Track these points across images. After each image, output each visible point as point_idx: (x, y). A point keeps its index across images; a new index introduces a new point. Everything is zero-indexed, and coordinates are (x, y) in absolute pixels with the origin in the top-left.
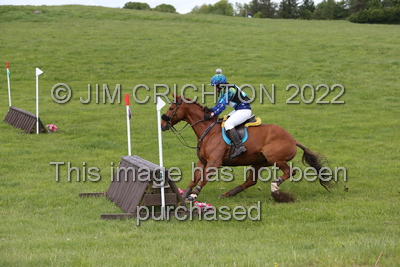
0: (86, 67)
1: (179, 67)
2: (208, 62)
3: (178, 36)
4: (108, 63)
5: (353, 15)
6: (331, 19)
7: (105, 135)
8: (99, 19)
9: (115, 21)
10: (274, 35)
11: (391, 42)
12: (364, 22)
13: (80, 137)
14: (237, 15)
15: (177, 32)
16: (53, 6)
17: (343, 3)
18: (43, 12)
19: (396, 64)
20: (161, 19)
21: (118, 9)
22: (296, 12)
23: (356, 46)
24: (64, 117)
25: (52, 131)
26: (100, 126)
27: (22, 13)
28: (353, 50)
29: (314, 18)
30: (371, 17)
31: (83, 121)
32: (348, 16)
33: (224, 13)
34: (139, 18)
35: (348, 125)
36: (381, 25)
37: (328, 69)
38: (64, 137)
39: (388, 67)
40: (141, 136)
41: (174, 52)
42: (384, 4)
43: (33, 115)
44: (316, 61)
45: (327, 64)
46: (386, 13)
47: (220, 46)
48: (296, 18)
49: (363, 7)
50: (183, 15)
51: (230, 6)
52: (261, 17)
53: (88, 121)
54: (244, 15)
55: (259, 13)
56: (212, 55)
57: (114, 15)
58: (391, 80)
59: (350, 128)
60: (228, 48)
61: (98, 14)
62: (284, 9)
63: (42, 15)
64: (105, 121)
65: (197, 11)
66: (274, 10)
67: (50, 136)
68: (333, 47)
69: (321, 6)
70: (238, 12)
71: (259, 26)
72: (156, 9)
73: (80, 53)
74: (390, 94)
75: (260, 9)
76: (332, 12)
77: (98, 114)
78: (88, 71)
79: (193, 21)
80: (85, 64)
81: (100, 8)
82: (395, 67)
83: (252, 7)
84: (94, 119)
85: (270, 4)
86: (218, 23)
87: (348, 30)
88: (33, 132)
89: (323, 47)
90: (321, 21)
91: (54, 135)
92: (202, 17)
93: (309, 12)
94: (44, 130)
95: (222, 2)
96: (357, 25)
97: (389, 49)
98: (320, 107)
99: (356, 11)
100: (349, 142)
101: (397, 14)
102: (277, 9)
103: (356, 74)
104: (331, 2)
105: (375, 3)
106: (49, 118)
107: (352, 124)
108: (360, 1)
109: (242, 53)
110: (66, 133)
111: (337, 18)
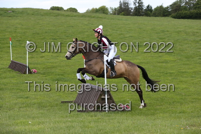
3: (86, 25)
4: (54, 39)
5: (173, 14)
6: (162, 17)
8: (42, 16)
9: (52, 17)
11: (197, 29)
14: (111, 14)
16: (17, 9)
17: (168, 7)
18: (13, 12)
20: (75, 16)
21: (47, 10)
22: (142, 13)
23: (180, 31)
24: (38, 66)
25: (34, 73)
27: (2, 12)
28: (178, 33)
29: (153, 16)
30: (183, 15)
32: (170, 15)
33: (104, 13)
35: (181, 71)
38: (41, 76)
39: (198, 42)
42: (190, 8)
43: (24, 64)
44: (160, 39)
46: (191, 13)
48: (143, 15)
49: (179, 10)
50: (85, 13)
51: (107, 9)
52: (124, 15)
54: (115, 14)
55: (122, 13)
57: (50, 14)
58: (200, 48)
60: (114, 31)
62: (136, 11)
63: (12, 13)
67: (33, 75)
68: (168, 31)
69: (156, 9)
70: (111, 12)
71: (126, 20)
72: (67, 10)
75: (123, 11)
76: (162, 12)
80: (42, 39)
81: (42, 9)
83: (119, 10)
85: (128, 8)
86: (105, 18)
87: (173, 22)
88: (25, 73)
89: (163, 31)
91: (36, 75)
93: (150, 12)
94: (30, 72)
95: (102, 7)
96: (176, 19)
97: (197, 32)
98: (166, 62)
99: (175, 12)
100: (184, 79)
101: (197, 14)
102: (132, 11)
103: (182, 46)
104: (161, 7)
105: (185, 8)
106: (31, 66)
107: (184, 71)
108: (177, 7)
109: (122, 34)
110: (42, 74)
111: (164, 16)
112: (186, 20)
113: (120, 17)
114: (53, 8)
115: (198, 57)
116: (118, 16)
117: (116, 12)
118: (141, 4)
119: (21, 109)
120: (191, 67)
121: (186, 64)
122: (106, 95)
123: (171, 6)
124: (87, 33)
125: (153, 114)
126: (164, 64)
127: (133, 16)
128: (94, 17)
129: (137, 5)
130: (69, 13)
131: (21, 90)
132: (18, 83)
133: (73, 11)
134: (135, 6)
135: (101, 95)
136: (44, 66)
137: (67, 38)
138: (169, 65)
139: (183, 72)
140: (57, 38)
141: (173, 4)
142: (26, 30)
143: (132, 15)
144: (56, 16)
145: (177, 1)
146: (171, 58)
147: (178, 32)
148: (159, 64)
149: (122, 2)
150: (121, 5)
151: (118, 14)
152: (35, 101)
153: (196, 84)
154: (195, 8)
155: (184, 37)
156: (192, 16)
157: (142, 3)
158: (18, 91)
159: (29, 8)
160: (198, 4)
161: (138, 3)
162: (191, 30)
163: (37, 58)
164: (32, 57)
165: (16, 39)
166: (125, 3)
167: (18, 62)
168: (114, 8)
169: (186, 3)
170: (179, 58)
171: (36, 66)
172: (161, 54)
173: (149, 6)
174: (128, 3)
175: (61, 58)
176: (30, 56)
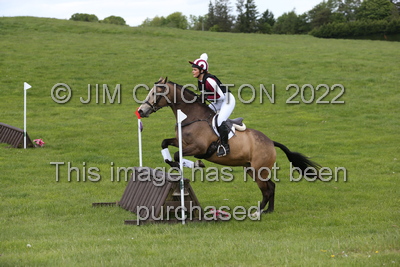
2: (180, 78)
3: (143, 50)
4: (79, 79)
5: (315, 29)
6: (296, 33)
7: (94, 150)
8: (55, 32)
9: (74, 35)
11: (363, 59)
12: (328, 37)
13: (69, 152)
14: (192, 29)
16: (5, 18)
17: (304, 16)
19: (372, 81)
20: (120, 33)
21: (65, 20)
22: (255, 26)
23: (330, 63)
24: (47, 133)
25: (39, 146)
29: (275, 33)
30: (335, 31)
32: (310, 30)
33: (178, 26)
34: (96, 31)
35: (332, 141)
36: (347, 40)
38: (53, 152)
40: (128, 151)
42: (349, 17)
43: (19, 129)
44: (290, 78)
45: (302, 80)
46: (351, 27)
48: (255, 31)
49: (327, 20)
50: (140, 26)
51: (184, 19)
52: (218, 31)
54: (199, 29)
55: (215, 26)
56: (183, 71)
57: (71, 28)
58: (368, 97)
62: (242, 22)
66: (230, 22)
67: (37, 151)
68: (305, 63)
69: (279, 18)
70: (193, 26)
71: (223, 41)
74: (369, 112)
75: (216, 22)
76: (293, 25)
77: (80, 130)
81: (54, 19)
83: (208, 20)
85: (226, 16)
86: (180, 37)
87: (315, 45)
88: (20, 146)
89: (296, 63)
90: (284, 35)
91: (42, 150)
92: (159, 30)
93: (269, 26)
94: (31, 145)
95: (175, 14)
96: (322, 39)
97: (363, 66)
98: (301, 124)
99: (320, 24)
100: (336, 158)
101: (363, 28)
102: (234, 22)
104: (292, 14)
105: (339, 17)
106: (32, 133)
107: (336, 141)
108: (323, 14)
110: (54, 148)
111: (298, 31)
112: (342, 40)
113: (210, 34)
114: (77, 18)
115: (365, 115)
116: (207, 32)
117: (203, 25)
118: (251, 8)
119: (12, 219)
120: (351, 133)
121: (341, 129)
122: (182, 191)
123: (310, 12)
124: (143, 67)
125: (276, 228)
126: (297, 129)
127: (236, 32)
128: (158, 35)
129: (244, 10)
130: (108, 27)
131: (13, 180)
132: (6, 167)
133: (117, 24)
134: (239, 13)
135: (171, 190)
136: (58, 133)
137: (103, 76)
138: (307, 130)
139: (335, 145)
140: (85, 76)
141: (314, 10)
142: (22, 62)
143: (233, 31)
144: (83, 33)
145: (324, 3)
146: (311, 116)
147: (326, 65)
148: (287, 129)
149: (214, 5)
150: (211, 10)
151: (207, 29)
152: (41, 202)
153: (362, 167)
154: (359, 17)
155: (337, 73)
156: (353, 32)
157: (254, 7)
158: (7, 182)
159: (28, 18)
160: (365, 9)
161: (247, 6)
163: (44, 115)
164: (35, 115)
165: (4, 79)
166: (220, 8)
167: (6, 124)
168: (197, 16)
169: (342, 7)
170: (328, 115)
171: (42, 132)
172: (291, 108)
173: (267, 12)
174: (225, 8)
175: (93, 117)
176: (31, 112)
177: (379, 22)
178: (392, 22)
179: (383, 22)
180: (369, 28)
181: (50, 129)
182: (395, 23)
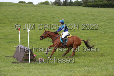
0: (7, 20)
1: (34, 20)
2: (42, 18)
3: (34, 11)
4: (14, 19)
5: (84, 5)
6: (78, 6)
7: (13, 39)
8: (11, 6)
9: (16, 7)
10: (61, 11)
11: (94, 13)
12: (87, 7)
13: (6, 40)
14: (51, 5)
15: (34, 10)
17: (81, 1)
19: (96, 19)
20: (29, 6)
21: (17, 3)
22: (67, 4)
23: (85, 14)
26: (12, 37)
28: (84, 15)
29: (73, 6)
30: (89, 5)
31: (7, 35)
32: (82, 5)
33: (47, 4)
34: (22, 6)
35: (82, 36)
36: (92, 8)
37: (76, 20)
38: (1, 40)
39: (94, 20)
40: (23, 40)
41: (33, 15)
42: (92, 2)
44: (73, 18)
45: (76, 19)
46: (93, 4)
47: (46, 14)
48: (67, 6)
49: (86, 2)
50: (35, 5)
51: (49, 2)
52: (58, 5)
53: (8, 35)
54: (53, 5)
55: (57, 4)
56: (43, 16)
57: (15, 5)
59: (83, 37)
60: (48, 14)
61: (11, 5)
62: (64, 3)
64: (13, 35)
65: (39, 4)
66: (61, 4)
68: (78, 14)
69: (75, 2)
70: (51, 4)
72: (28, 3)
73: (6, 16)
76: (78, 4)
77: (11, 33)
78: (8, 21)
79: (38, 7)
80: (7, 19)
81: (11, 3)
82: (95, 20)
83: (55, 3)
84: (10, 35)
85: (60, 2)
86: (45, 7)
87: (82, 9)
89: (75, 14)
92: (41, 5)
93: (71, 4)
95: (46, 1)
96: (85, 8)
97: (94, 14)
101: (96, 5)
102: (62, 3)
103: (84, 22)
104: (77, 1)
105: (90, 2)
107: (83, 36)
109: (52, 16)
114: (20, 2)
122: (29, 53)
133: (31, 4)
134: (63, 1)
135: (26, 53)
136: (4, 34)
144: (19, 6)
154: (95, 2)
159: (4, 2)
162: (91, 13)
163: (2, 29)
168: (52, 2)
177: (101, 3)
178: (104, 3)
179: (102, 3)
180: (98, 4)
181: (2, 33)
182: (105, 3)
